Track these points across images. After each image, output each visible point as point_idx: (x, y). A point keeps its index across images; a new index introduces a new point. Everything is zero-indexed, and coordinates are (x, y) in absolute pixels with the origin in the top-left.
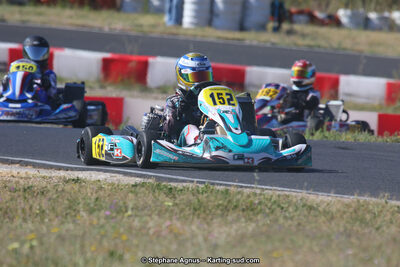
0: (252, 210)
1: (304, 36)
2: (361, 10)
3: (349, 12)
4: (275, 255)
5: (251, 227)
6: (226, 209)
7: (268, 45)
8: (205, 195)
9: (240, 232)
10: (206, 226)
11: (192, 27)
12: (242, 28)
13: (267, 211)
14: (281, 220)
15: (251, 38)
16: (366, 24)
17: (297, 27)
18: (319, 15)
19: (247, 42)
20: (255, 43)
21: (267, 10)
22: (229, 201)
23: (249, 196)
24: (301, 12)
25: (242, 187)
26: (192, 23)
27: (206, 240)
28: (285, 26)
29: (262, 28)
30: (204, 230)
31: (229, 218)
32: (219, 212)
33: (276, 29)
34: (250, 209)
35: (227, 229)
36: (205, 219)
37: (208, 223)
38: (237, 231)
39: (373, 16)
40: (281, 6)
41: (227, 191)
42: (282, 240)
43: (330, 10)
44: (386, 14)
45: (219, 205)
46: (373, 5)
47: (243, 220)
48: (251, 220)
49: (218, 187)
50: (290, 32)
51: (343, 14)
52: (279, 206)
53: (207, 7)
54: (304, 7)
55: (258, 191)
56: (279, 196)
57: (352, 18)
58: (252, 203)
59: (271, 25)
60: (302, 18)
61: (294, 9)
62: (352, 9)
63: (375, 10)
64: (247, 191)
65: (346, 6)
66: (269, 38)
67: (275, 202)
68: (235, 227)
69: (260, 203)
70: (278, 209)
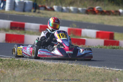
0: (27, 66)
1: (43, 14)
2: (60, 6)
3: (57, 7)
4: (34, 79)
5: (26, 71)
6: (19, 66)
7: (32, 16)
8: (12, 61)
9: (23, 73)
10: (12, 71)
11: (8, 11)
12: (24, 11)
13: (31, 66)
14: (36, 69)
15: (27, 14)
16: (62, 10)
17: (41, 11)
18: (48, 7)
19: (25, 15)
20: (28, 16)
21: (32, 6)
22: (20, 63)
23: (26, 62)
24: (42, 6)
25: (23, 59)
26: (8, 9)
27: (12, 75)
28: (37, 11)
29: (30, 11)
30: (12, 72)
31: (20, 68)
32: (16, 66)
33: (35, 12)
34: (26, 66)
35: (19, 72)
36: (12, 69)
37: (13, 70)
38: (22, 72)
39: (64, 8)
40: (36, 4)
41: (19, 60)
42: (36, 75)
43: (51, 6)
44: (68, 7)
45: (16, 65)
46: (64, 5)
47: (24, 69)
48: (26, 69)
49: (16, 59)
50: (39, 12)
51: (55, 7)
52: (35, 65)
53: (13, 4)
54: (43, 5)
55: (29, 60)
56: (35, 62)
57: (58, 8)
58: (26, 64)
59: (33, 10)
60: (43, 8)
61: (40, 5)
62: (58, 6)
63: (65, 6)
64: (25, 60)
65: (56, 5)
66: (32, 14)
67: (34, 64)
68: (21, 71)
69: (29, 64)
70: (35, 66)
